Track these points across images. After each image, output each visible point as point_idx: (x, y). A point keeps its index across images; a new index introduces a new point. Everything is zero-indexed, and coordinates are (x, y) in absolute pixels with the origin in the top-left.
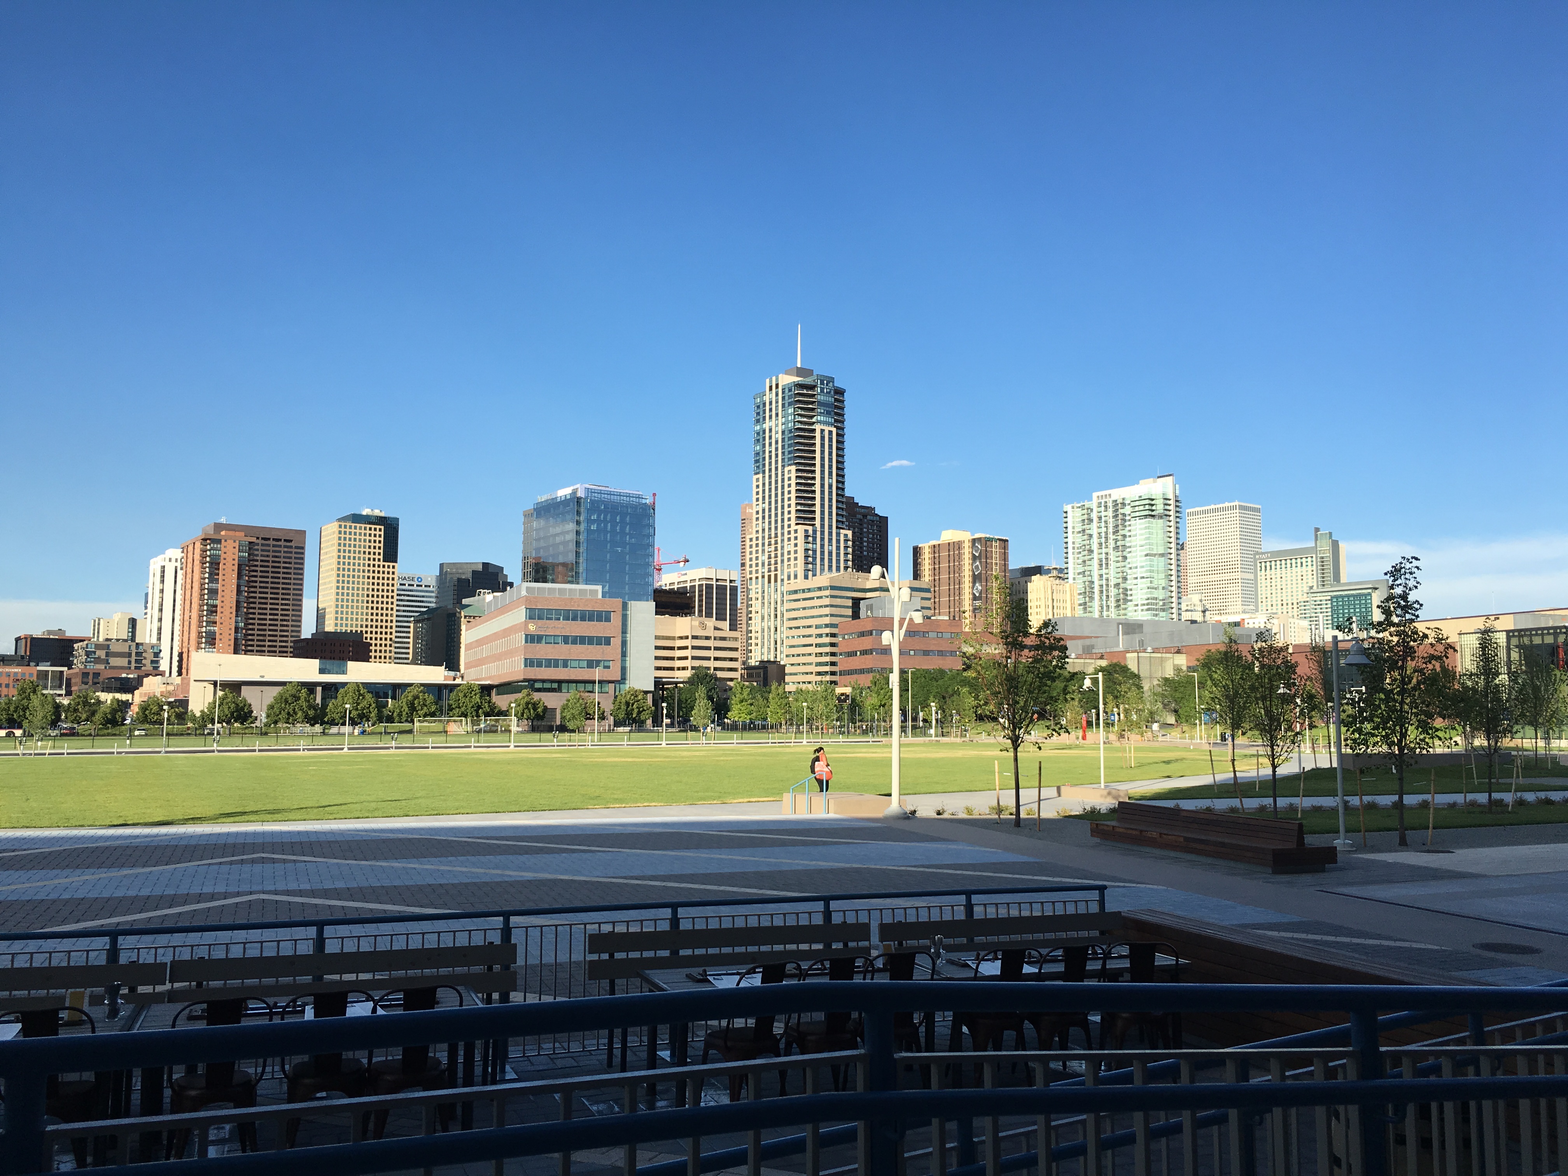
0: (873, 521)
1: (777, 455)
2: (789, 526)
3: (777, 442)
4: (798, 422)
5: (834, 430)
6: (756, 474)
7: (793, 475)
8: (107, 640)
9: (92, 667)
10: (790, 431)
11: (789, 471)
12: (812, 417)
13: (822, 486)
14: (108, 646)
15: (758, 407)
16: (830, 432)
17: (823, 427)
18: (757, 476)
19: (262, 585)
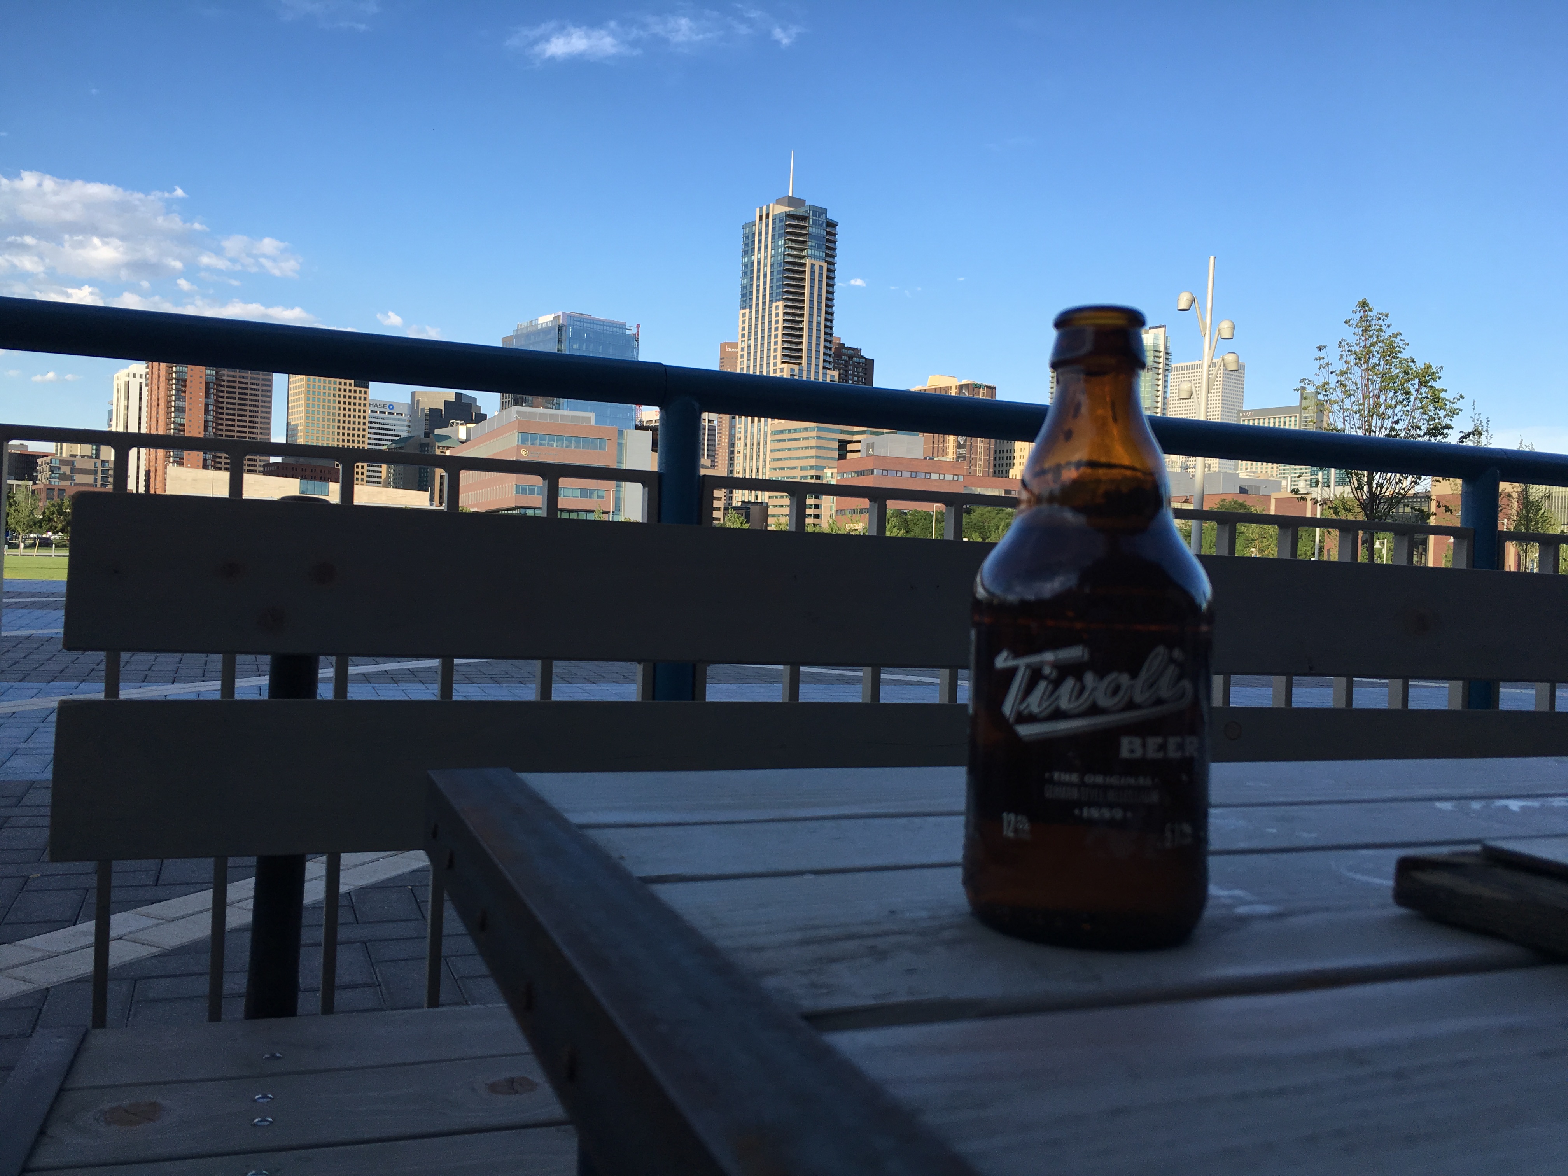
0: (859, 363)
1: (765, 289)
2: (775, 364)
3: (765, 276)
4: (788, 255)
5: (825, 265)
6: (743, 308)
7: (781, 311)
8: (72, 456)
9: (56, 483)
10: (780, 265)
11: (777, 307)
12: (802, 250)
13: (811, 322)
14: (73, 462)
15: (747, 237)
16: (821, 267)
17: (813, 262)
18: (744, 311)
19: (229, 406)
